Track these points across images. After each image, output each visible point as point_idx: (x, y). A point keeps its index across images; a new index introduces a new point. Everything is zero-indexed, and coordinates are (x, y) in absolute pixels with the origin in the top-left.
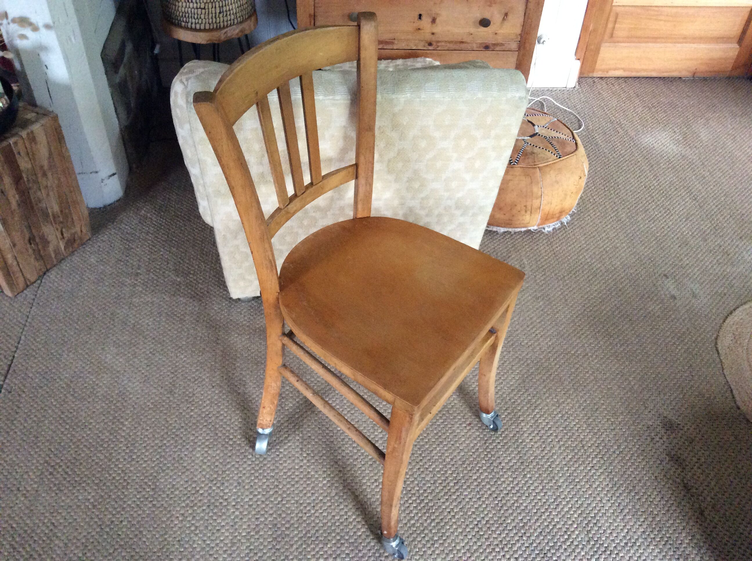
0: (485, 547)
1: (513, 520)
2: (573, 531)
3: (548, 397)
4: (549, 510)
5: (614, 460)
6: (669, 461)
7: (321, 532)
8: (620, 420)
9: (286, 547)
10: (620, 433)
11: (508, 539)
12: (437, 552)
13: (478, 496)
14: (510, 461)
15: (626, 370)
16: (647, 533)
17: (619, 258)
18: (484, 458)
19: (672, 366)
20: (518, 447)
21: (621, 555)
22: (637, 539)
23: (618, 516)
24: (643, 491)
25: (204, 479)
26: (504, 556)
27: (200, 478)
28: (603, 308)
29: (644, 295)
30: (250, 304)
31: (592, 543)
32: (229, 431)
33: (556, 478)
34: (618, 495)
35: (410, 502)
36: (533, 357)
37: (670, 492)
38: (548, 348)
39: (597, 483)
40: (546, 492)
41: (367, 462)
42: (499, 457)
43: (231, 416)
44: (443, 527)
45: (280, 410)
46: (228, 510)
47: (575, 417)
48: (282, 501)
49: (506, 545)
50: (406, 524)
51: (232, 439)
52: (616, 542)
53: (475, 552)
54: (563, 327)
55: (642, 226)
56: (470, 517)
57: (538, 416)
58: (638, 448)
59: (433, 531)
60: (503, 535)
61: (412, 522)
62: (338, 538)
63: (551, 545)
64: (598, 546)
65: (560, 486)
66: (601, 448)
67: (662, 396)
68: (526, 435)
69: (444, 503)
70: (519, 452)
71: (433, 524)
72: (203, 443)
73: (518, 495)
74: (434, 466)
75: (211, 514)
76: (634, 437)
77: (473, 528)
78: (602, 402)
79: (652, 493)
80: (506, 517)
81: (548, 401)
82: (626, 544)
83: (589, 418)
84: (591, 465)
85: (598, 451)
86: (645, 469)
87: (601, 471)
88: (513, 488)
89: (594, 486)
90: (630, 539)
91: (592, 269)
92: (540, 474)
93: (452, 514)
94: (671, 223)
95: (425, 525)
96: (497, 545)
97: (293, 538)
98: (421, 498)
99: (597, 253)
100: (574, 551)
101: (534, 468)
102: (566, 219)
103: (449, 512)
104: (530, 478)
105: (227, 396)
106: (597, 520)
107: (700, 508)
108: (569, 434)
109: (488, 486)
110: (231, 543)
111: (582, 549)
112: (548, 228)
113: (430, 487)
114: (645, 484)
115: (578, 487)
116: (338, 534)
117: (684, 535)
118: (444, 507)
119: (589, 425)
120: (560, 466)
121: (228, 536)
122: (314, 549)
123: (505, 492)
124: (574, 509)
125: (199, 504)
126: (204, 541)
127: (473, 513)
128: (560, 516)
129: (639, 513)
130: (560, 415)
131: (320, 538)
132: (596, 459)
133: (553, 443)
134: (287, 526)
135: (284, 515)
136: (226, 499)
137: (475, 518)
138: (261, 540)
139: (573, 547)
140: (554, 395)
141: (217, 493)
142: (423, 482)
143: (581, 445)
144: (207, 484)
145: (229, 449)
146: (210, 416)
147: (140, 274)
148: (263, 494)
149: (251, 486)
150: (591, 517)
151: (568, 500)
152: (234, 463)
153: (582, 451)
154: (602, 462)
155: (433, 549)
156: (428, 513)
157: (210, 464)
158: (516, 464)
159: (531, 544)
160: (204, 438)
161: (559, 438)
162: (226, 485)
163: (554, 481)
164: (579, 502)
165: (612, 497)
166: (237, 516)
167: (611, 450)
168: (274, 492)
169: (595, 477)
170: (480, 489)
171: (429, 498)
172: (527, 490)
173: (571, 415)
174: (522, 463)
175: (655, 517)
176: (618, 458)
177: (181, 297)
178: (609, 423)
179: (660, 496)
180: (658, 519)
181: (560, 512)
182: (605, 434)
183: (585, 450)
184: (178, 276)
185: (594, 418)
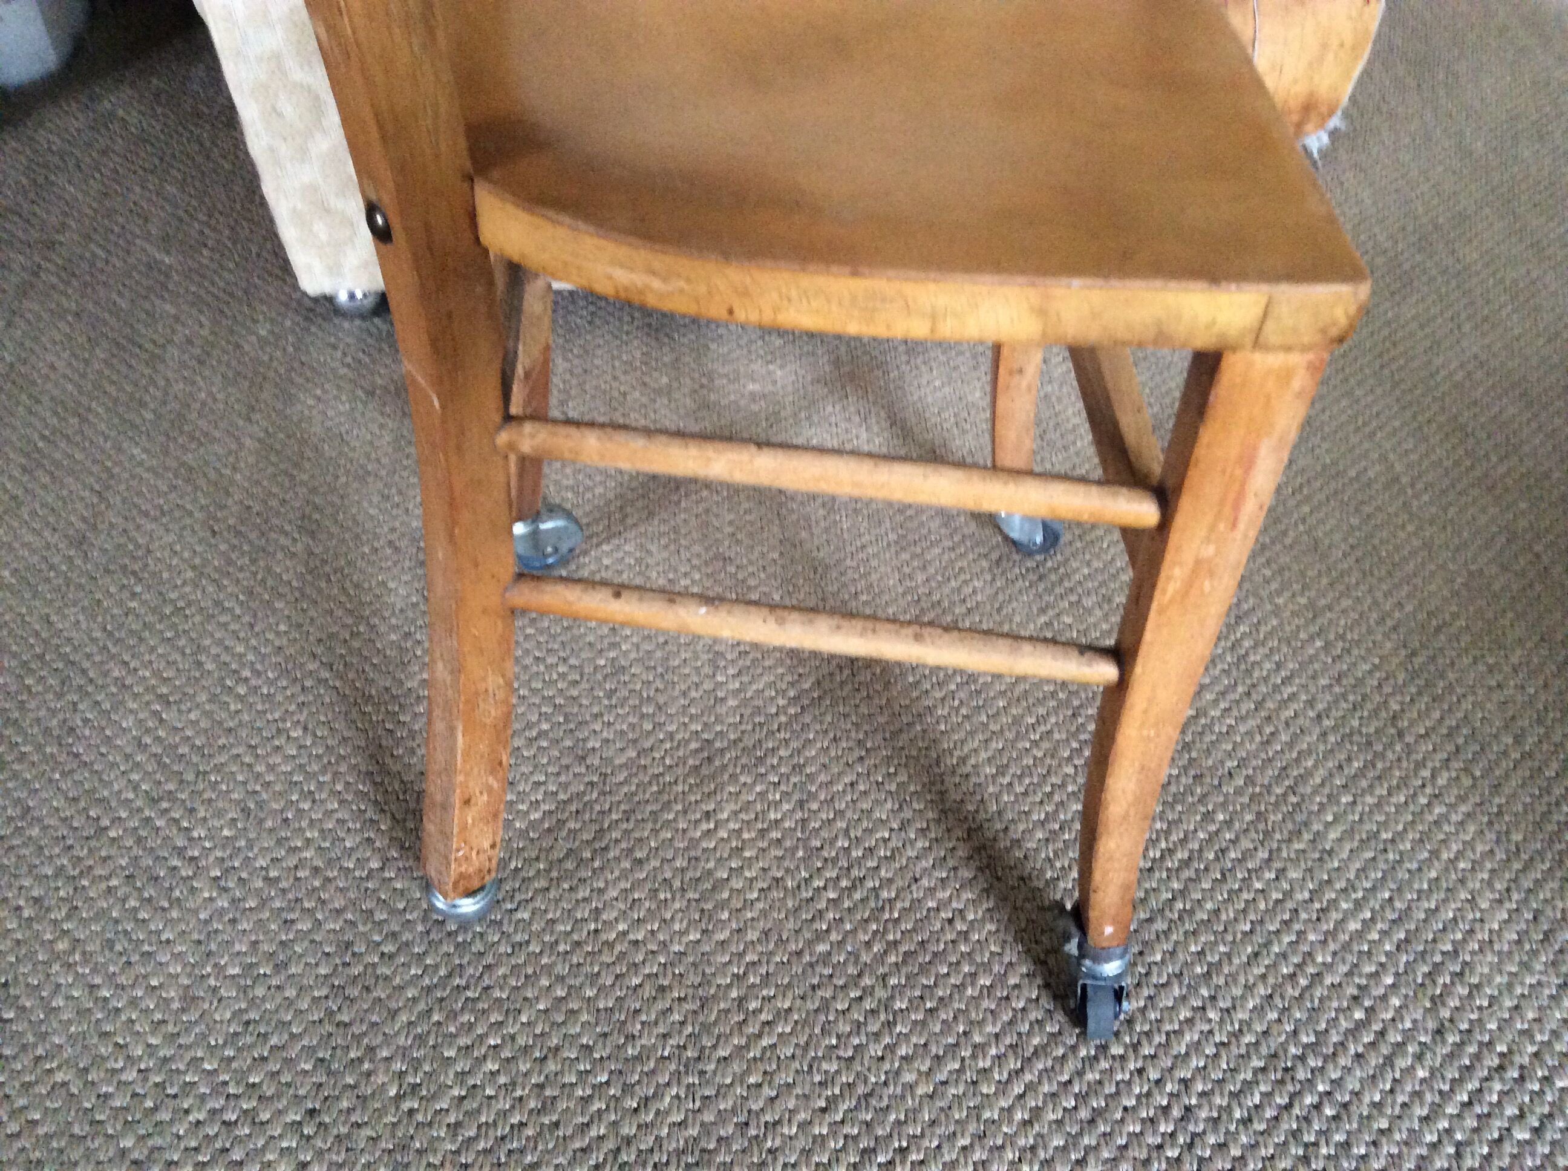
1: (1173, 953)
2: (1384, 998)
3: (1279, 593)
4: (1297, 927)
5: (1506, 778)
7: (501, 972)
8: (1514, 660)
9: (375, 1018)
10: (1519, 699)
11: (1153, 1016)
12: (902, 1051)
23: (1534, 953)
25: (131, 796)
26: (1140, 1071)
27: (119, 792)
28: (1438, 362)
31: (1452, 1038)
32: (241, 656)
33: (1316, 827)
34: (1527, 883)
35: (818, 883)
39: (1454, 847)
40: (1284, 870)
43: (255, 616)
44: (924, 969)
45: (415, 605)
46: (193, 890)
47: (1368, 650)
48: (382, 869)
49: (1148, 1034)
50: (799, 954)
51: (246, 680)
52: (1539, 1038)
53: (1035, 1052)
57: (1247, 644)
59: (893, 981)
61: (822, 948)
62: (560, 993)
63: (1305, 1039)
64: (1472, 1049)
65: (1330, 853)
66: (1460, 741)
69: (931, 891)
71: (892, 959)
72: (151, 690)
75: (132, 903)
78: (1454, 608)
80: (1145, 943)
81: (1280, 601)
83: (1414, 654)
85: (1450, 748)
87: (1464, 808)
89: (1445, 856)
92: (1259, 813)
93: (960, 926)
95: (865, 958)
97: (401, 988)
98: (855, 873)
100: (1389, 1061)
101: (1238, 792)
102: (1317, 140)
103: (950, 921)
104: (1229, 823)
105: (253, 561)
106: (1465, 964)
108: (1351, 698)
110: (183, 998)
111: (1419, 1057)
113: (886, 841)
115: (1391, 856)
116: (561, 979)
118: (931, 904)
119: (1414, 675)
120: (1327, 791)
121: (176, 976)
122: (471, 1026)
124: (1380, 926)
125: (99, 871)
126: (93, 987)
128: (1332, 946)
130: (1319, 644)
131: (497, 993)
132: (1445, 775)
133: (1301, 721)
134: (388, 948)
135: (380, 916)
136: (192, 859)
138: (291, 993)
139: (1385, 1050)
140: (1296, 587)
141: (166, 838)
142: (865, 824)
143: (1393, 731)
144: (140, 810)
145: (232, 707)
146: (187, 612)
147: (61, 243)
148: (320, 848)
149: (286, 820)
150: (1443, 953)
151: (1360, 894)
152: (240, 750)
153: (1398, 748)
154: (1467, 782)
155: (887, 1040)
156: (877, 920)
157: (160, 751)
158: (1178, 782)
159: (1237, 1035)
160: (157, 673)
161: (1320, 706)
162: (201, 814)
163: (1307, 836)
164: (1398, 905)
165: (1508, 890)
166: (221, 912)
167: (1495, 748)
168: (358, 840)
169: (1446, 828)
170: (1056, 853)
171: (883, 873)
172: (1217, 858)
173: (1358, 643)
174: (1198, 778)
176: (1519, 771)
177: (165, 300)
178: (1483, 668)
181: (1332, 933)
182: (1470, 699)
183: (1408, 745)
184: (167, 252)
185: (1431, 652)
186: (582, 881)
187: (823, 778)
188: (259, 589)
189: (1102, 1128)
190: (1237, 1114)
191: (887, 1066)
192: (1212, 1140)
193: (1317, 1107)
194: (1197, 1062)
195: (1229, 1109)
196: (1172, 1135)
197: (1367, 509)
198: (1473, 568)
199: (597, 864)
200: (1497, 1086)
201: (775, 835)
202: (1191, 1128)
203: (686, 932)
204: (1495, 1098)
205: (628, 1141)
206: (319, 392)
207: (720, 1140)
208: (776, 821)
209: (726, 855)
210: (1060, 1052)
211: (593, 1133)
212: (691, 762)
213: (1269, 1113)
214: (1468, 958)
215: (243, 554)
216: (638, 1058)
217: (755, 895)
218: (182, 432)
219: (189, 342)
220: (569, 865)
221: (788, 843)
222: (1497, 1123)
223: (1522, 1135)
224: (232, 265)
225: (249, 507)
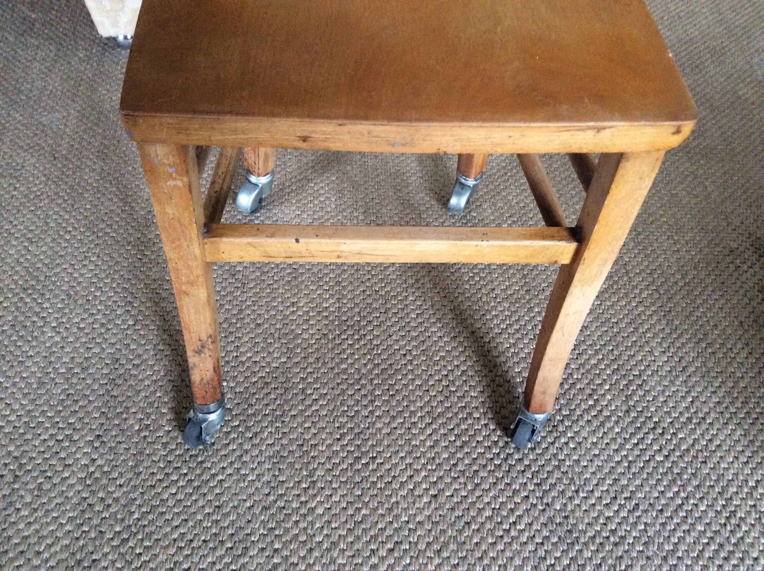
0: (455, 410)
2: (604, 395)
5: (675, 294)
8: (687, 238)
9: (129, 394)
10: (687, 257)
12: (377, 413)
14: (509, 287)
15: (701, 171)
16: (724, 405)
17: (698, 26)
18: (468, 280)
21: (680, 436)
23: (677, 376)
24: (721, 341)
25: (13, 287)
27: (8, 285)
29: (732, 75)
31: (633, 415)
32: (68, 220)
34: (678, 345)
35: (344, 337)
39: (646, 327)
41: (283, 278)
42: (492, 282)
43: (74, 200)
44: (390, 376)
46: (43, 332)
48: (134, 325)
50: (332, 369)
51: (70, 232)
52: (673, 415)
53: (439, 415)
56: (436, 363)
58: (714, 279)
59: (376, 382)
61: (344, 366)
63: (564, 413)
64: (642, 420)
66: (656, 276)
67: (754, 209)
69: (397, 341)
70: (525, 276)
71: (376, 372)
72: (24, 235)
73: (519, 336)
74: (388, 289)
75: (14, 338)
76: (708, 264)
77: (440, 381)
78: (661, 212)
79: (735, 344)
82: (689, 419)
83: (639, 234)
84: (637, 300)
85: (650, 279)
86: (724, 311)
87: (653, 308)
88: (511, 325)
89: (641, 331)
90: (696, 412)
93: (409, 358)
95: (363, 371)
96: (477, 408)
97: (142, 380)
98: (362, 332)
100: (602, 424)
103: (405, 355)
105: (74, 173)
106: (644, 381)
110: (38, 383)
111: (617, 423)
113: (377, 318)
114: (723, 332)
115: (615, 330)
118: (396, 347)
121: (35, 373)
124: (605, 362)
127: (443, 358)
128: (582, 371)
129: (712, 374)
132: (646, 292)
134: (136, 362)
135: (133, 347)
136: (43, 317)
137: (445, 366)
138: (89, 381)
139: (601, 419)
141: (31, 308)
142: (368, 310)
144: (18, 294)
145: (63, 245)
146: (42, 197)
148: (104, 314)
149: (88, 300)
150: (634, 375)
151: (598, 347)
152: (67, 266)
153: (625, 279)
154: (656, 296)
155: (371, 408)
156: (370, 354)
157: (27, 265)
158: (518, 293)
160: (26, 228)
162: (48, 297)
164: (615, 352)
165: (669, 347)
166: (57, 343)
167: (672, 281)
168: (123, 311)
169: (643, 317)
171: (375, 333)
172: (532, 329)
174: (528, 291)
175: (738, 382)
176: (682, 291)
177: (32, 37)
178: (671, 241)
179: (746, 350)
180: (742, 385)
181: (583, 365)
182: (663, 257)
183: (630, 278)
184: (33, 11)
185: (648, 233)
186: (231, 333)
187: (350, 288)
188: (76, 187)
191: (369, 420)
192: (516, 457)
193: (567, 444)
196: (498, 454)
198: (673, 192)
199: (238, 325)
200: (651, 436)
201: (325, 314)
202: (507, 451)
203: (280, 358)
204: (649, 442)
205: (247, 452)
206: (108, 87)
207: (290, 451)
208: (326, 307)
209: (301, 323)
210: (450, 415)
211: (231, 448)
212: (286, 279)
213: (544, 446)
214: (645, 378)
215: (69, 169)
216: (254, 415)
217: (314, 342)
218: (40, 107)
219: (44, 59)
220: (225, 326)
221: (331, 318)
222: (649, 453)
223: (659, 458)
224: (66, 20)
225: (72, 145)
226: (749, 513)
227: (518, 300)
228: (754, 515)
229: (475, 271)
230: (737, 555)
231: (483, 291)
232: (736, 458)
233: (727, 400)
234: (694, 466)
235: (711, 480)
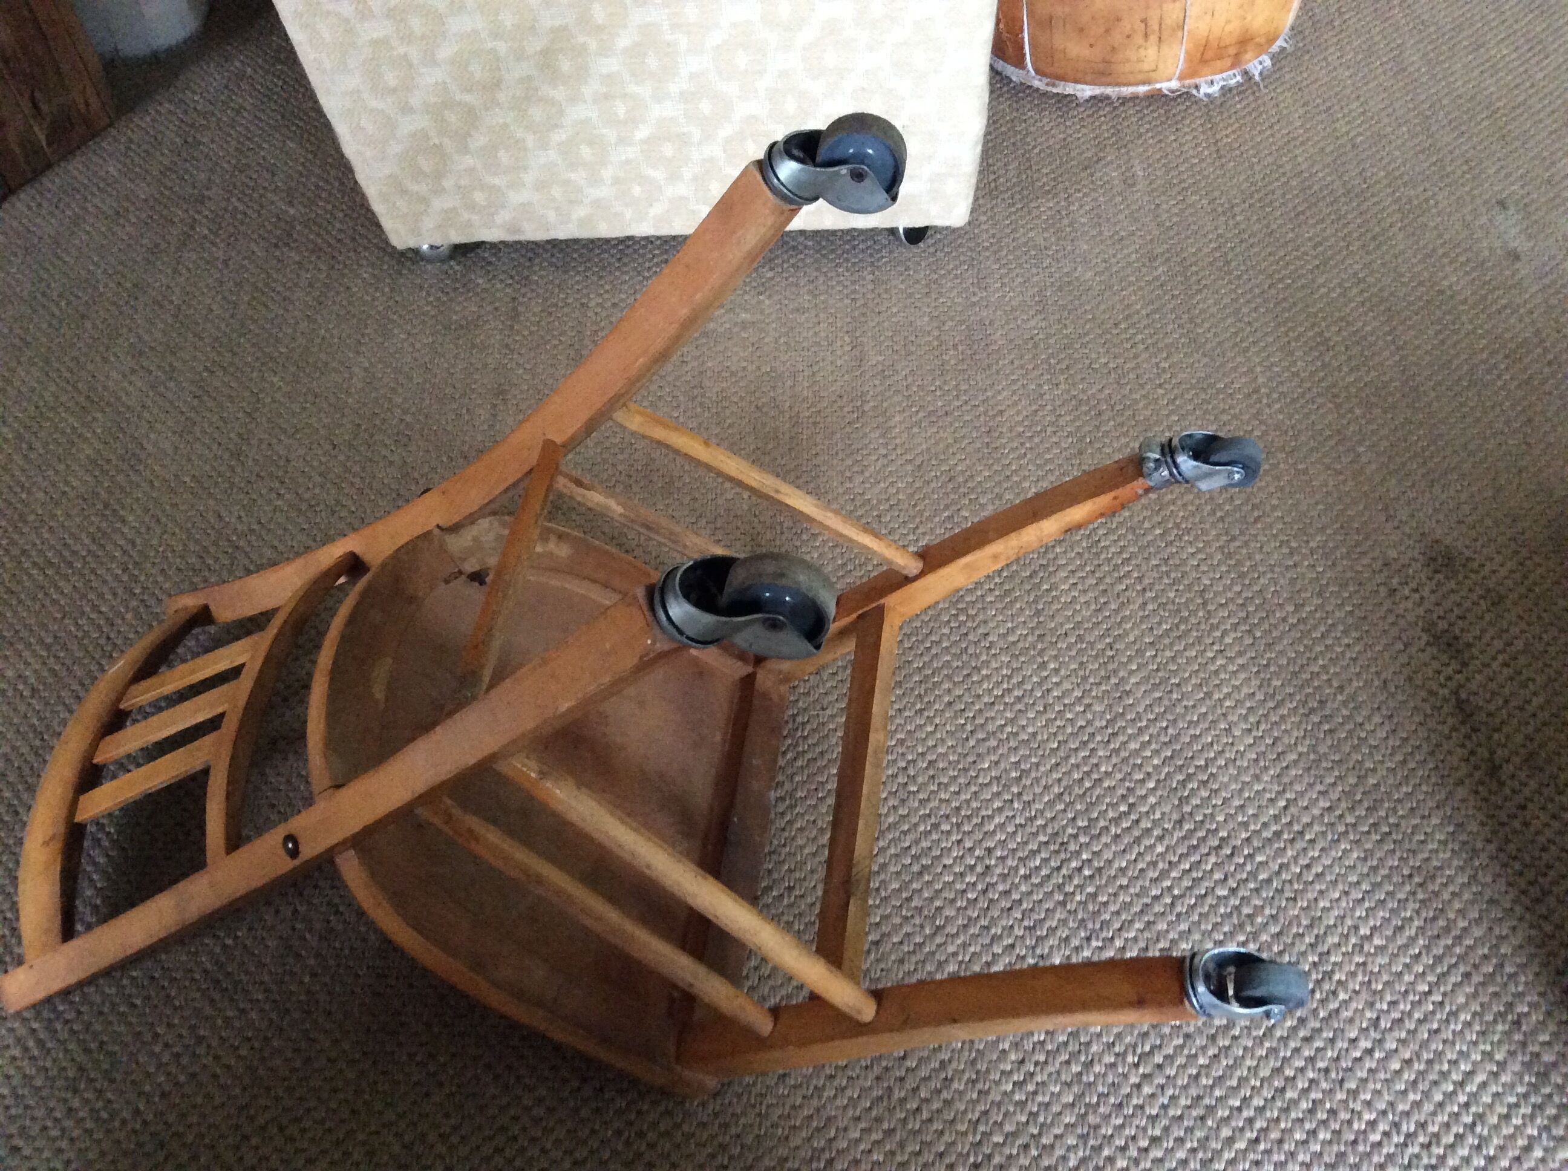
0: (915, 820)
1: (997, 763)
2: (1144, 798)
4: (1091, 746)
5: (1281, 638)
6: (1428, 644)
8: (1312, 544)
10: (1309, 576)
11: (974, 805)
13: (918, 706)
14: (1012, 630)
15: (1354, 428)
16: (1338, 812)
17: (1385, 161)
18: (949, 621)
19: (1478, 420)
20: (1035, 601)
21: (1259, 858)
22: (1309, 825)
23: (1266, 768)
24: (1345, 712)
26: (959, 842)
28: (1321, 281)
30: (445, 267)
31: (1188, 826)
33: (1121, 674)
34: (1275, 718)
36: (1116, 397)
37: (1417, 719)
38: (1158, 375)
39: (1225, 690)
40: (1090, 705)
42: (985, 622)
47: (1197, 537)
49: (969, 817)
52: (1253, 827)
54: (1206, 325)
55: (1459, 83)
57: (1101, 532)
58: (1351, 612)
60: (966, 796)
63: (1080, 824)
64: (1201, 834)
65: (1128, 693)
66: (1252, 609)
67: (1437, 489)
68: (1063, 574)
70: (1038, 613)
73: (1019, 707)
76: (1344, 586)
78: (1275, 502)
79: (1369, 718)
80: (979, 755)
82: (1278, 834)
83: (1234, 539)
84: (1216, 647)
85: (1242, 614)
86: (1360, 662)
87: (1240, 661)
88: (1009, 691)
89: (1216, 696)
90: (1290, 823)
91: (1310, 187)
92: (1081, 664)
94: (1540, 75)
96: (947, 817)
99: (1328, 150)
101: (1069, 648)
102: (1258, 65)
104: (1056, 671)
105: (363, 469)
106: (1212, 775)
107: (1491, 760)
108: (1173, 575)
109: (946, 686)
111: (1160, 838)
112: (1209, 87)
114: (1353, 697)
115: (1175, 696)
117: (1435, 821)
118: (831, 726)
119: (1230, 556)
120: (1137, 647)
123: (986, 700)
124: (1153, 746)
127: (901, 742)
128: (1114, 760)
129: (1324, 764)
130: (1158, 531)
132: (1233, 635)
133: (1129, 593)
137: (903, 754)
139: (1136, 833)
143: (1199, 601)
147: (210, 199)
150: (1197, 767)
151: (1144, 723)
153: (1201, 614)
154: (1248, 641)
156: (793, 737)
158: (1025, 639)
159: (1032, 819)
161: (1146, 581)
163: (1114, 681)
164: (1170, 731)
165: (1259, 722)
167: (1278, 615)
169: (1222, 676)
170: (926, 691)
171: (800, 704)
172: (1043, 696)
173: (1188, 531)
174: (1041, 637)
175: (1366, 776)
176: (1292, 634)
177: (291, 249)
178: (1285, 551)
179: (1387, 728)
180: (1372, 781)
181: (1117, 751)
182: (1269, 576)
183: (1209, 612)
184: (291, 204)
185: (1247, 538)
189: (927, 878)
190: (1022, 872)
192: (1001, 887)
193: (1080, 869)
194: (1000, 836)
195: (1017, 869)
196: (974, 884)
197: (1225, 417)
200: (1213, 859)
202: (988, 880)
204: (1209, 867)
206: (409, 327)
210: (906, 827)
213: (1045, 872)
214: (1214, 771)
215: (355, 463)
218: (308, 364)
219: (310, 285)
222: (1206, 884)
223: (1222, 892)
224: (341, 215)
225: (359, 425)
226: (1353, 974)
227: (1024, 651)
228: (1360, 978)
229: (960, 606)
230: (1325, 1035)
231: (971, 637)
232: (1347, 893)
233: (1344, 805)
234: (1276, 903)
235: (1299, 925)
